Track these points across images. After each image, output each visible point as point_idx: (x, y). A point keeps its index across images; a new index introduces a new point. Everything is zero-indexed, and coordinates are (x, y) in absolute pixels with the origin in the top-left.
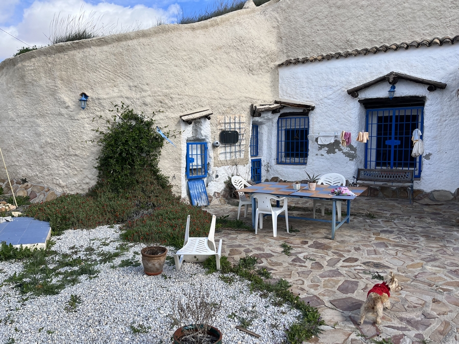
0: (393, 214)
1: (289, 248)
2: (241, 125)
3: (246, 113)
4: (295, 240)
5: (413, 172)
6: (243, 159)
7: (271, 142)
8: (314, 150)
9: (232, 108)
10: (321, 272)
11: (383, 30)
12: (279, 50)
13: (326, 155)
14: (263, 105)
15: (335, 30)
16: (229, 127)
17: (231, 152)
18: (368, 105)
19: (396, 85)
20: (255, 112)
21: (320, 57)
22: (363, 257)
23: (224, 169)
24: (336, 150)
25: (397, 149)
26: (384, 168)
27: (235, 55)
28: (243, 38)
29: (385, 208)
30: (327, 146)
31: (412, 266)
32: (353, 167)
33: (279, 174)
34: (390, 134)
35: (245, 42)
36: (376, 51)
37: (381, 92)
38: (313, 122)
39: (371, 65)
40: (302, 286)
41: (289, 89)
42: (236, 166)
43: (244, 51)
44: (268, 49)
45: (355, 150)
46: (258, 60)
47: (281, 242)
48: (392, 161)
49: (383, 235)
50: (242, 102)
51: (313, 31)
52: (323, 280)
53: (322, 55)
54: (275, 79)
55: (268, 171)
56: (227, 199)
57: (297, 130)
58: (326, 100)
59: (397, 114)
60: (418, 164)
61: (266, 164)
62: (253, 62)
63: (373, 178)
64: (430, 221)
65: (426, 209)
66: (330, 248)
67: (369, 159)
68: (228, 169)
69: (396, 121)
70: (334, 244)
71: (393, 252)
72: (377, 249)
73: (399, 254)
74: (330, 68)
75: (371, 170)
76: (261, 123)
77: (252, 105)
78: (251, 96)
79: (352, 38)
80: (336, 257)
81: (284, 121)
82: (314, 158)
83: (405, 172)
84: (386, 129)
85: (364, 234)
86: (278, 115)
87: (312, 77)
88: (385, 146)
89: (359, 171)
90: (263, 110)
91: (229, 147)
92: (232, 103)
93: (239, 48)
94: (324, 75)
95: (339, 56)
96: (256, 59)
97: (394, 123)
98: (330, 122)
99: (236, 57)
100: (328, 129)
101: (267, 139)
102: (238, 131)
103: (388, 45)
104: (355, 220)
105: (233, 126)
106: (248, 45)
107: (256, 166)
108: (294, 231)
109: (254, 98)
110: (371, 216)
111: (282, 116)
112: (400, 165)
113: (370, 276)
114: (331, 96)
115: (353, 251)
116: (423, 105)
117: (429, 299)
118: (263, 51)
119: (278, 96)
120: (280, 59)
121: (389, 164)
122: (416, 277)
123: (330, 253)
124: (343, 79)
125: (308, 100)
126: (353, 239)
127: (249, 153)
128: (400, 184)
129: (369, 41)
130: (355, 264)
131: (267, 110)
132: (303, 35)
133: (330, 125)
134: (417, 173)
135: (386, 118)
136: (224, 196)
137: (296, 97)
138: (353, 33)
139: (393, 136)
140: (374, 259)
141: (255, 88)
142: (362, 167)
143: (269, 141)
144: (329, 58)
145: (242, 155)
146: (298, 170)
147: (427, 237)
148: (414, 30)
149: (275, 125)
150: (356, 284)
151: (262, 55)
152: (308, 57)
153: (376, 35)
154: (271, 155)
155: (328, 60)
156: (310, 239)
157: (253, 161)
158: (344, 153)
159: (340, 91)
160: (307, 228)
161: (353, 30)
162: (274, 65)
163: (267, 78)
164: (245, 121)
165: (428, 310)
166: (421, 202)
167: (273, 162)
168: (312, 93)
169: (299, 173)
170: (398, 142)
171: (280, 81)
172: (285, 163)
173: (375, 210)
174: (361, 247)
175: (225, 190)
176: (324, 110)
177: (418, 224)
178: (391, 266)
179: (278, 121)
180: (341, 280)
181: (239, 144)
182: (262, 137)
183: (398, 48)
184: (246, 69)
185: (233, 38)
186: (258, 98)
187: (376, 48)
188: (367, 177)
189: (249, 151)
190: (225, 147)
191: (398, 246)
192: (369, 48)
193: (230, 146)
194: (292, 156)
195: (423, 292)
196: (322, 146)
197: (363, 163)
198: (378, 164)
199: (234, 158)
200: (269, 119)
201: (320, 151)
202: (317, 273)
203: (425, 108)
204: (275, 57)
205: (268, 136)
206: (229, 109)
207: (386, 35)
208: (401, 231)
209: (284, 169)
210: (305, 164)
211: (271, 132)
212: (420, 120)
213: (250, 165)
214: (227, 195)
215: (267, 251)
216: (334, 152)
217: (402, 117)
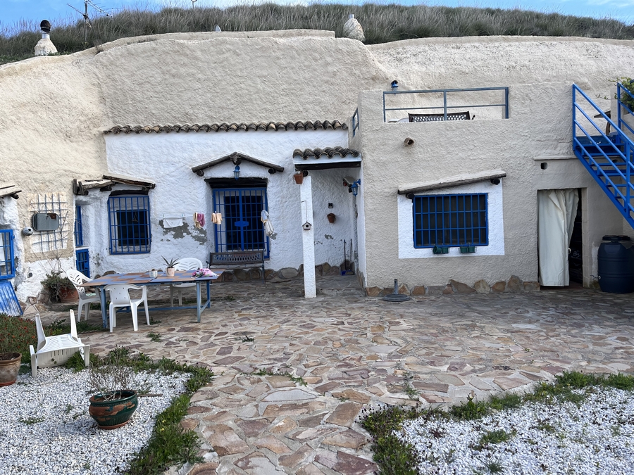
0: (250, 294)
1: (157, 336)
2: (61, 205)
3: (67, 190)
4: (160, 329)
5: (262, 252)
6: (66, 250)
7: (101, 227)
8: (158, 235)
9: (48, 184)
10: (198, 347)
11: (222, 108)
12: (102, 113)
13: (173, 240)
14: (89, 181)
15: (171, 100)
16: (44, 209)
17: (49, 242)
18: (214, 184)
19: (240, 166)
20: (78, 189)
21: (157, 129)
22: (231, 329)
23: (40, 265)
24: (185, 234)
25: (247, 230)
26: (235, 251)
27: (44, 116)
28: (55, 95)
29: (242, 290)
30: (174, 229)
31: (272, 328)
32: (205, 252)
33: (115, 267)
34: (239, 215)
35: (58, 100)
36: (218, 129)
37: (227, 172)
38: (155, 202)
39: (214, 143)
40: (184, 359)
41: (121, 162)
42: (58, 259)
43: (57, 111)
44: (89, 111)
45: (204, 232)
46: (78, 123)
47: (146, 334)
48: (242, 243)
49: (244, 312)
50: (60, 176)
51: (145, 97)
52: (201, 351)
53: (159, 126)
54: (101, 149)
55: (98, 264)
56: (47, 304)
57: (135, 212)
58: (168, 178)
59: (243, 195)
60: (266, 244)
61: (95, 256)
62: (71, 126)
63: (226, 261)
64: (281, 295)
65: (277, 286)
66: (199, 329)
67: (219, 243)
68: (45, 264)
69: (243, 202)
70: (201, 326)
71: (256, 322)
72: (242, 322)
73: (261, 323)
74: (170, 142)
75: (222, 254)
76: (86, 203)
77: (75, 181)
78: (72, 168)
79: (191, 112)
80: (206, 334)
81: (116, 201)
82: (159, 245)
83: (255, 253)
84: (233, 210)
85: (228, 314)
86: (109, 193)
87: (149, 150)
88: (235, 228)
89: (211, 255)
90: (91, 187)
91: (46, 235)
92: (47, 177)
93: (50, 106)
94: (165, 150)
95: (179, 130)
96: (74, 123)
97: (241, 204)
98: (175, 203)
99: (46, 118)
100: (173, 210)
101: (95, 224)
102: (57, 213)
103: (229, 124)
104: (215, 305)
105: (49, 207)
106: (63, 104)
107: (82, 259)
108: (155, 323)
109: (77, 171)
110: (230, 299)
111: (113, 195)
112: (250, 247)
113: (241, 341)
114: (174, 174)
115: (221, 327)
116: (265, 186)
117: (287, 344)
118: (82, 113)
119: (107, 170)
120: (105, 124)
121: (240, 246)
122: (276, 334)
123: (200, 332)
124: (186, 155)
125: (145, 176)
126: (218, 320)
127: (74, 242)
128: (253, 265)
129: (209, 117)
130: (226, 336)
131: (95, 188)
132: (132, 100)
133: (174, 206)
134: (266, 253)
135: (233, 198)
136: (42, 301)
137: (131, 173)
138: (192, 107)
139: (241, 217)
140: (240, 329)
141: (76, 159)
142: (213, 251)
143: (98, 226)
144: (168, 130)
145: (65, 245)
146: (140, 260)
147: (281, 307)
148: (252, 111)
149: (105, 206)
150: (231, 348)
151: (82, 119)
152: (142, 126)
153: (216, 112)
154: (101, 244)
155: (168, 132)
156: (176, 326)
157: (78, 253)
158: (193, 237)
159: (183, 168)
160: (168, 318)
161: (192, 103)
162: (98, 131)
163: (90, 147)
164: (66, 201)
165: (288, 351)
166: (272, 281)
167: (106, 252)
168: (151, 169)
169: (141, 263)
170: (247, 224)
171: (108, 151)
172: (122, 253)
173: (232, 292)
174: (228, 324)
175: (43, 293)
176: (167, 189)
177: (271, 299)
178: (256, 331)
179: (108, 200)
180: (218, 348)
181: (59, 230)
182: (87, 220)
183: (238, 129)
184: (61, 134)
185: (41, 93)
186: (81, 172)
187: (217, 125)
188: (221, 261)
189: (74, 239)
190: (40, 235)
191: (258, 317)
192: (210, 124)
193: (48, 234)
194: (131, 243)
195: (283, 341)
196: (167, 230)
197: (214, 247)
198: (229, 247)
199: (53, 248)
200: (96, 198)
201: (166, 236)
202: (194, 348)
203: (268, 189)
204: (99, 121)
205: (96, 220)
206: (43, 185)
207: (226, 113)
208: (258, 306)
209: (122, 260)
210: (148, 252)
211: (100, 215)
212: (264, 202)
213: (75, 257)
214: (46, 299)
215: (134, 342)
216: (182, 237)
217: (248, 197)
